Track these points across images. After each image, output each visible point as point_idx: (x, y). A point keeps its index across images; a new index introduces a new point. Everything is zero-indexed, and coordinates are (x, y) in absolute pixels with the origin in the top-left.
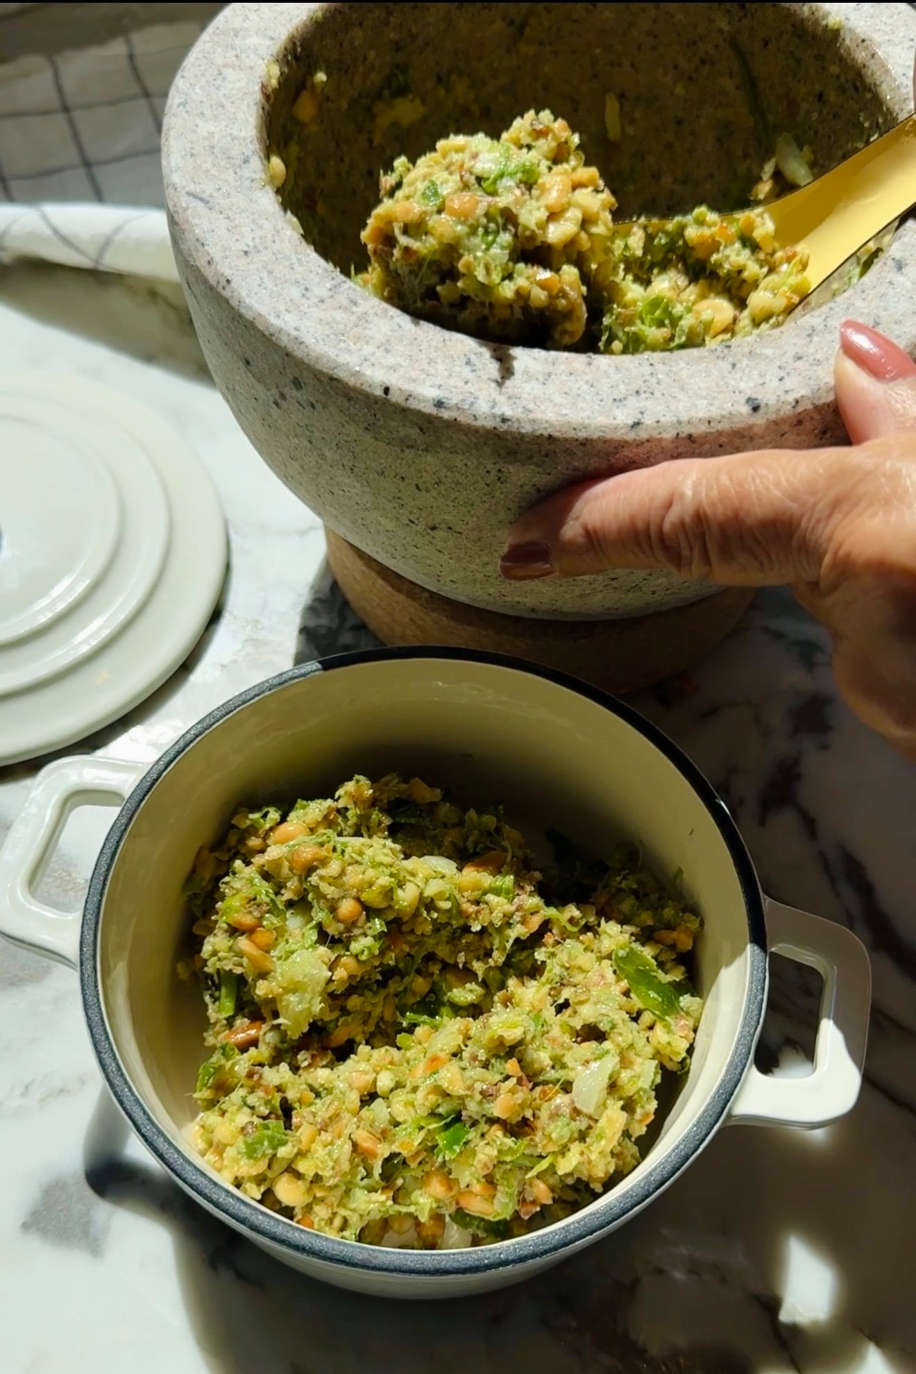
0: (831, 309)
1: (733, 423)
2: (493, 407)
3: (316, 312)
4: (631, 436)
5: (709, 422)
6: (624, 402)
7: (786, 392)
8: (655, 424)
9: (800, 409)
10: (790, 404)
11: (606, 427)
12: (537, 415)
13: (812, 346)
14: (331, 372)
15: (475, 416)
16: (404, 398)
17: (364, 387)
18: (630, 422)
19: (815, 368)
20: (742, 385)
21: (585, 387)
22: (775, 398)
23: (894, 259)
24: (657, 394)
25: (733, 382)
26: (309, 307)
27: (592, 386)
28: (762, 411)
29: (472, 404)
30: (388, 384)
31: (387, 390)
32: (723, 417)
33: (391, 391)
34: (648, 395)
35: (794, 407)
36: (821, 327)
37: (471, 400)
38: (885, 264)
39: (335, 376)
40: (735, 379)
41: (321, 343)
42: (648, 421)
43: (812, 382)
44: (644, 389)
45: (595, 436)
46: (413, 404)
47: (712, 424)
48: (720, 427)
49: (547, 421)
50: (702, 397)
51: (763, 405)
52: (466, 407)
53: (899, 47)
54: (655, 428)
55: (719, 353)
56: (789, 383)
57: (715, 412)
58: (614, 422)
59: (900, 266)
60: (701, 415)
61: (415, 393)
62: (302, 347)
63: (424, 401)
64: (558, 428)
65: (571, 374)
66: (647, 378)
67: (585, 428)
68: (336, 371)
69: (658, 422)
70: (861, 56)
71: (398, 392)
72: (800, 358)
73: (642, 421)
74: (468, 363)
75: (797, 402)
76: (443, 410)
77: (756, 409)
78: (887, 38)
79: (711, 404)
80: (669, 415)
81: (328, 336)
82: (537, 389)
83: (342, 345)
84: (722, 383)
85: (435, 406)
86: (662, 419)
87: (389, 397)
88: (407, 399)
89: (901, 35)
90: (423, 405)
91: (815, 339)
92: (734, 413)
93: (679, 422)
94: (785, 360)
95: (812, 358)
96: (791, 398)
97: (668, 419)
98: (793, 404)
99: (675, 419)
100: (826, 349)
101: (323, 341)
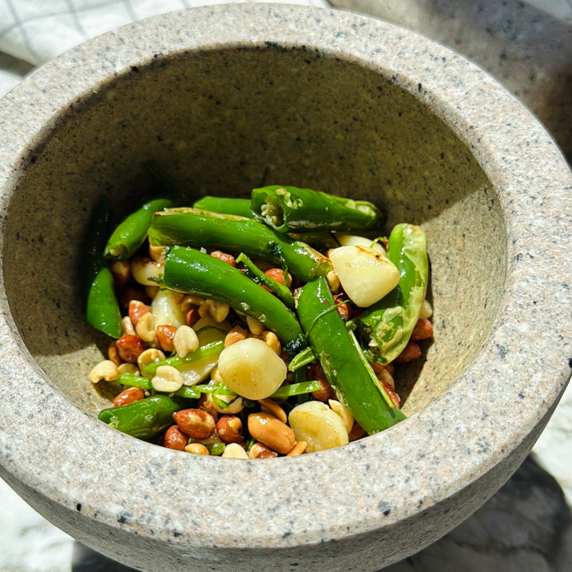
0: (447, 401)
1: (368, 526)
2: (166, 522)
3: (25, 430)
4: (284, 544)
5: (348, 528)
6: (277, 512)
7: (412, 494)
8: (303, 534)
9: (424, 507)
10: (415, 505)
11: (261, 538)
12: (204, 530)
13: (432, 441)
14: (34, 487)
15: (152, 531)
16: (93, 514)
17: (61, 502)
18: (282, 533)
19: (435, 466)
20: (376, 488)
21: (245, 497)
22: (402, 500)
23: (498, 345)
24: (305, 502)
25: (367, 486)
26: (20, 423)
27: (251, 496)
28: (391, 515)
29: (149, 520)
30: (80, 501)
31: (79, 507)
32: (360, 523)
33: (83, 508)
34: (297, 503)
35: (419, 507)
36: (439, 421)
37: (149, 515)
38: (491, 351)
39: (37, 490)
40: (368, 482)
41: (27, 461)
42: (297, 530)
43: (433, 482)
44: (293, 496)
45: (253, 546)
46: (101, 519)
47: (351, 530)
48: (357, 531)
49: (212, 535)
50: (341, 503)
51: (392, 509)
52: (145, 523)
53: (499, 133)
54: (302, 537)
55: (355, 454)
56: (414, 485)
57: (353, 518)
58: (269, 533)
59: (503, 353)
60: (340, 522)
61: (101, 511)
62: (12, 464)
63: (110, 517)
64: (222, 541)
65: (234, 483)
66: (297, 483)
67: (244, 539)
68: (38, 487)
69: (305, 532)
70: (469, 139)
71: (88, 509)
72: (423, 456)
73: (293, 531)
74: (149, 474)
75: (421, 502)
76: (125, 525)
77: (386, 513)
78: (490, 124)
79: (349, 510)
80: (314, 523)
81: (33, 453)
82: (204, 500)
83: (44, 463)
84: (359, 487)
85: (119, 521)
86: (309, 529)
87: (81, 512)
88: (96, 515)
89: (501, 120)
90: (109, 519)
91: (435, 434)
92: (368, 518)
93: (323, 531)
94: (410, 459)
95: (432, 455)
96: (415, 499)
97: (314, 528)
98: (418, 504)
99: (319, 528)
100: (444, 445)
101: (29, 458)
